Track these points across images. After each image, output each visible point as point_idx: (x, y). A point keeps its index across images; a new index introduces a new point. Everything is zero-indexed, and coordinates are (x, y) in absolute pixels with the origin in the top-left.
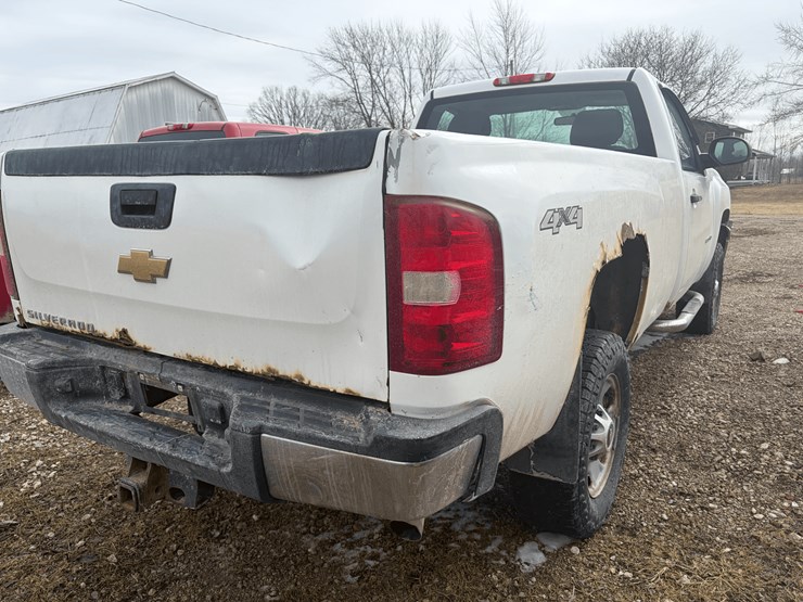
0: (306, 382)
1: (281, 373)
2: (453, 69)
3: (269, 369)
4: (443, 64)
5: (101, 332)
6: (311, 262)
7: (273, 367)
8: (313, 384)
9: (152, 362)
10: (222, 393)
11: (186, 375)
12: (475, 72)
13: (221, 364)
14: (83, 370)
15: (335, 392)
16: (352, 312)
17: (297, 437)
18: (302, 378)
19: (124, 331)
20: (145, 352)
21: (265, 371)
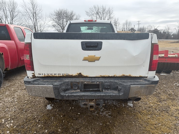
0: (131, 76)
1: (126, 75)
2: (19, 12)
3: (123, 75)
4: (16, 10)
5: (71, 75)
6: (137, 54)
7: (124, 74)
8: (133, 76)
9: (88, 79)
10: (111, 81)
11: (99, 80)
12: (26, 13)
13: (110, 76)
14: (67, 84)
15: (137, 77)
16: (143, 62)
17: (138, 84)
18: (130, 75)
19: (80, 73)
20: (86, 77)
21: (122, 75)
